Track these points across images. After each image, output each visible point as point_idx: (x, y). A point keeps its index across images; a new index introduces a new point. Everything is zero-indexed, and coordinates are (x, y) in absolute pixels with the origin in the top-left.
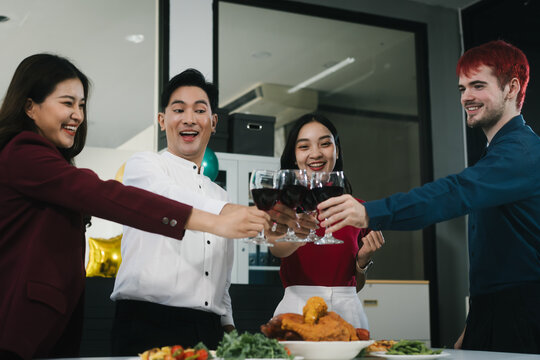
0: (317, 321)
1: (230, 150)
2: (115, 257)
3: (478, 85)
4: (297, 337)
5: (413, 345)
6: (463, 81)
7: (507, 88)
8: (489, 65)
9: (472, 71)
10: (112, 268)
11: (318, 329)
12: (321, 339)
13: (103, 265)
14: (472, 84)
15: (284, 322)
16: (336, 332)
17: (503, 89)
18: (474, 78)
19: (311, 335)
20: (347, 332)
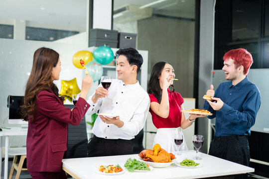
0: (157, 155)
4: (150, 160)
5: (190, 162)
11: (159, 158)
12: (159, 162)
16: (164, 159)
19: (156, 160)
20: (168, 158)
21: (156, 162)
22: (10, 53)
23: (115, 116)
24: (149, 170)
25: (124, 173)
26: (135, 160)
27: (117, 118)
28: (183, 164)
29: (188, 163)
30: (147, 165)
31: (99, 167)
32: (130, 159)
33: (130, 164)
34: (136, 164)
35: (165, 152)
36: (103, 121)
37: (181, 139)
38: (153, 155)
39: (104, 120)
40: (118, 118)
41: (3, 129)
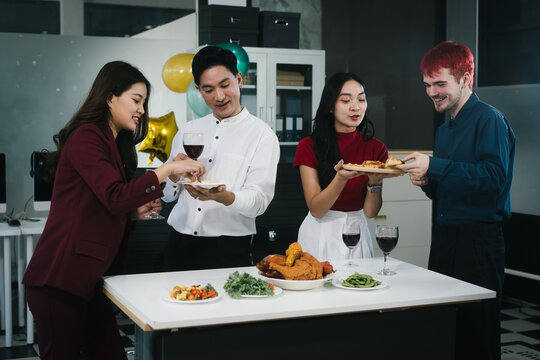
0: (293, 265)
1: (260, 44)
2: (164, 132)
3: (441, 84)
4: (279, 276)
5: (361, 280)
6: (427, 80)
7: (462, 80)
8: (446, 67)
9: (434, 73)
10: (163, 141)
11: (293, 271)
12: (295, 279)
13: (155, 140)
14: (436, 83)
15: (271, 265)
16: (306, 272)
17: (459, 83)
18: (436, 79)
19: (289, 275)
20: (314, 271)
21: (290, 278)
22: (34, 62)
23: (215, 184)
24: (272, 294)
25: (221, 298)
26: (246, 276)
27: (220, 189)
28: (348, 284)
29: (358, 281)
30: (270, 285)
31: (172, 289)
32: (236, 274)
33: (234, 284)
34: (246, 282)
35: (311, 260)
36: (193, 196)
37: (357, 233)
38: (285, 265)
39: (194, 193)
40: (224, 190)
41: (22, 222)
